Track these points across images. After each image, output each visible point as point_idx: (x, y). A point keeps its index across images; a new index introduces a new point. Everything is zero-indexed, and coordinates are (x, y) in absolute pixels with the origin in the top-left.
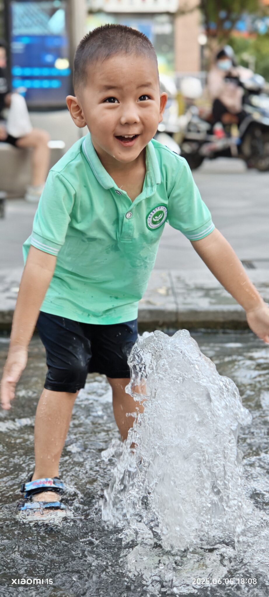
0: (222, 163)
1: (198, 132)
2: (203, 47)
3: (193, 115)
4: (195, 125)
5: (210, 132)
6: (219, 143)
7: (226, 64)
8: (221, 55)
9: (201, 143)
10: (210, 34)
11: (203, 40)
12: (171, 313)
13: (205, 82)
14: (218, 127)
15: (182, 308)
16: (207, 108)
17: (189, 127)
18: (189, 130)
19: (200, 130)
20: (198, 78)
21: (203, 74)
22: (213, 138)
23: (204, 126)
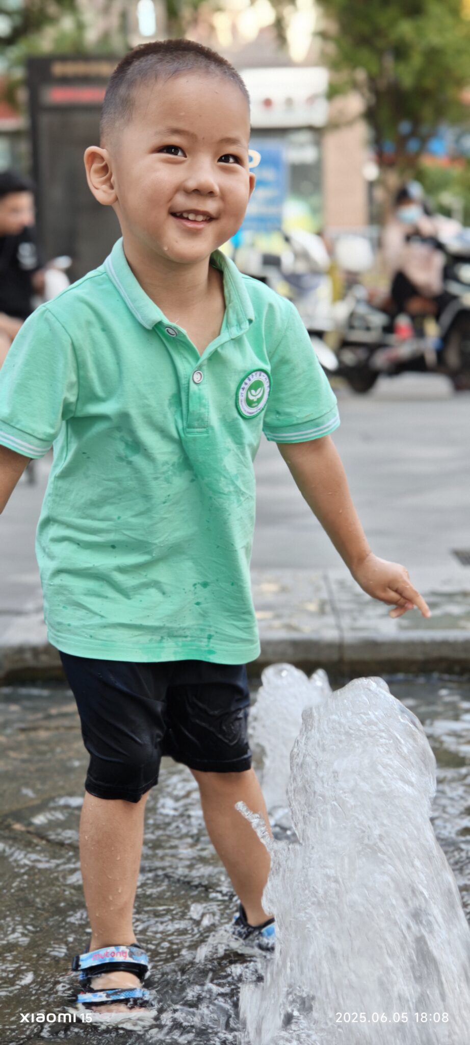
0: (410, 382)
1: (368, 329)
2: (371, 185)
3: (358, 301)
4: (363, 318)
5: (389, 329)
6: (404, 348)
7: (412, 214)
9: (372, 348)
10: (383, 161)
11: (371, 171)
12: (330, 646)
13: (378, 245)
14: (403, 321)
15: (350, 636)
16: (383, 288)
17: (351, 322)
18: (351, 327)
19: (371, 325)
20: (364, 236)
21: (374, 231)
22: (392, 339)
23: (378, 320)
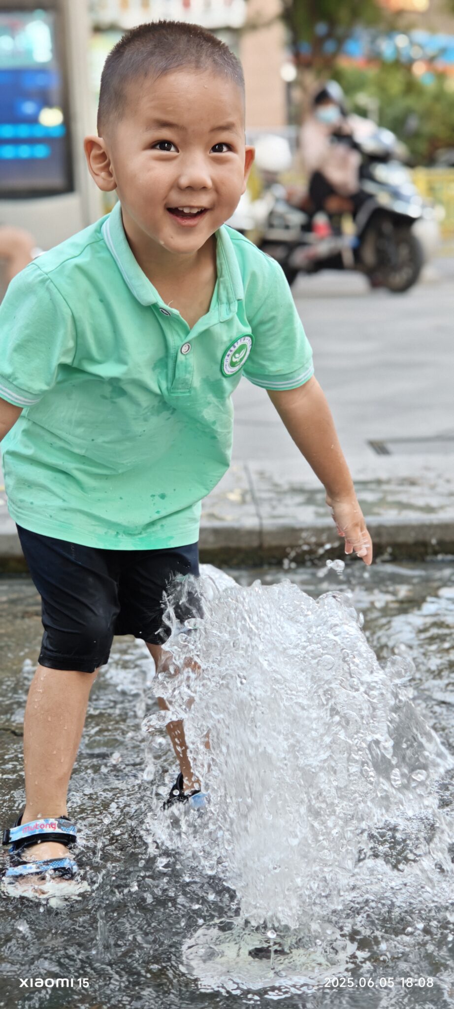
0: (328, 279)
1: (287, 227)
2: (289, 85)
3: (277, 200)
4: (282, 217)
5: (308, 227)
6: (322, 246)
7: (330, 114)
8: (322, 98)
9: (291, 246)
10: (300, 62)
11: (289, 72)
12: (250, 533)
13: (296, 144)
14: (321, 220)
15: (269, 524)
16: (301, 187)
17: (271, 220)
18: (271, 226)
19: (291, 224)
20: (282, 136)
21: (292, 131)
22: (311, 237)
23: (297, 218)
